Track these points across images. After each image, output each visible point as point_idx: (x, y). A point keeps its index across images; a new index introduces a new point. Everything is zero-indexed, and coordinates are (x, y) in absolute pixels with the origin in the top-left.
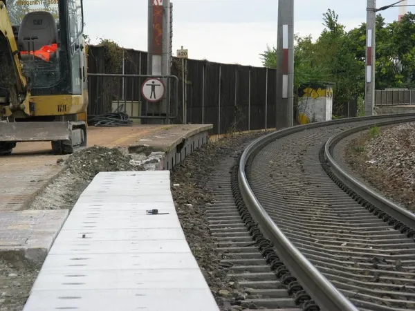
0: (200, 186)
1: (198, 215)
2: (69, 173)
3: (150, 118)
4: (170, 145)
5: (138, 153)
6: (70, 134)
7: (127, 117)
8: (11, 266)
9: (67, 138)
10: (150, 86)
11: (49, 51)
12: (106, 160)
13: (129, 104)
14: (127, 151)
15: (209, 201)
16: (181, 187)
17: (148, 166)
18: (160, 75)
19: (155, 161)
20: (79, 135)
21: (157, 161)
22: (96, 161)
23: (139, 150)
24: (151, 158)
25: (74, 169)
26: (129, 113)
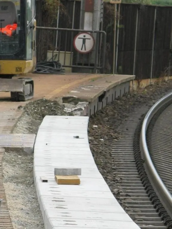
0: (112, 128)
1: (106, 146)
2: (27, 115)
3: (80, 68)
4: (93, 97)
5: (69, 102)
6: (24, 88)
7: (60, 66)
8: (18, 154)
9: (21, 90)
10: (82, 40)
11: (11, 29)
12: (49, 108)
13: (62, 54)
14: (61, 101)
15: (116, 138)
16: (99, 128)
17: (76, 112)
18: (90, 29)
19: (80, 109)
20: (29, 88)
21: (82, 110)
22: (43, 108)
23: (70, 100)
24: (78, 107)
25: (29, 113)
26: (61, 62)
